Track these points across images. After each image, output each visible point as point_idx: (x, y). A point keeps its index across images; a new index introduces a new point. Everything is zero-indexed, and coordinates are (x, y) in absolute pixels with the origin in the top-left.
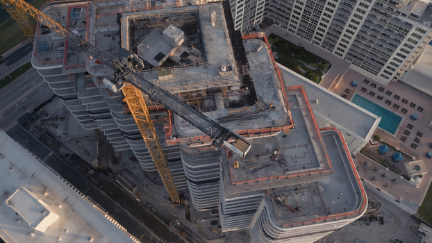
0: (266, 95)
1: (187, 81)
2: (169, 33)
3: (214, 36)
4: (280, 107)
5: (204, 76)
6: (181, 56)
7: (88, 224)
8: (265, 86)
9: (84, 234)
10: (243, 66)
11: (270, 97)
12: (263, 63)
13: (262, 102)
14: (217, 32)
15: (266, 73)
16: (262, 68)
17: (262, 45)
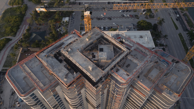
0: (51, 60)
1: (81, 42)
2: (104, 54)
3: (85, 63)
4: (43, 59)
5: (76, 47)
6: (95, 55)
8: (53, 63)
10: (65, 58)
11: (49, 60)
12: (60, 72)
13: (51, 57)
14: (85, 65)
15: (56, 68)
16: (59, 69)
17: (65, 80)
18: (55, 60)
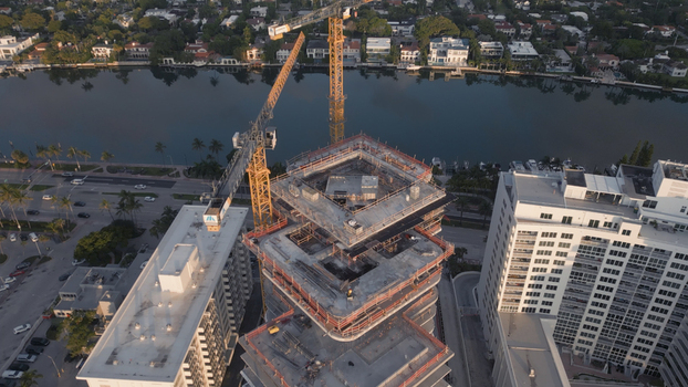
0: (365, 285)
2: (366, 179)
3: (394, 205)
4: (357, 304)
5: (335, 219)
7: (185, 317)
8: (379, 280)
9: (172, 320)
10: (376, 241)
11: (366, 290)
12: (410, 266)
17: (434, 253)
18: (362, 279)
